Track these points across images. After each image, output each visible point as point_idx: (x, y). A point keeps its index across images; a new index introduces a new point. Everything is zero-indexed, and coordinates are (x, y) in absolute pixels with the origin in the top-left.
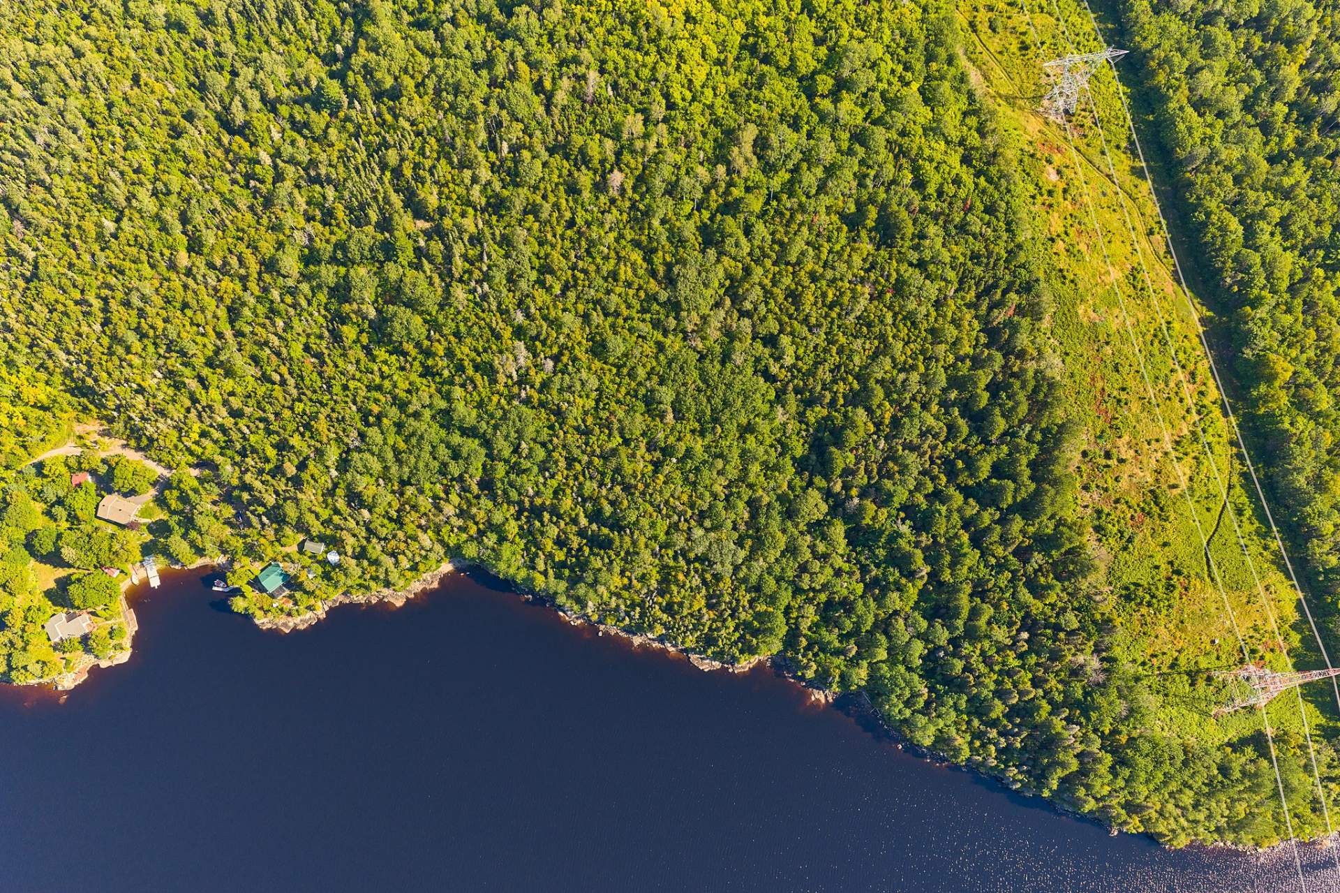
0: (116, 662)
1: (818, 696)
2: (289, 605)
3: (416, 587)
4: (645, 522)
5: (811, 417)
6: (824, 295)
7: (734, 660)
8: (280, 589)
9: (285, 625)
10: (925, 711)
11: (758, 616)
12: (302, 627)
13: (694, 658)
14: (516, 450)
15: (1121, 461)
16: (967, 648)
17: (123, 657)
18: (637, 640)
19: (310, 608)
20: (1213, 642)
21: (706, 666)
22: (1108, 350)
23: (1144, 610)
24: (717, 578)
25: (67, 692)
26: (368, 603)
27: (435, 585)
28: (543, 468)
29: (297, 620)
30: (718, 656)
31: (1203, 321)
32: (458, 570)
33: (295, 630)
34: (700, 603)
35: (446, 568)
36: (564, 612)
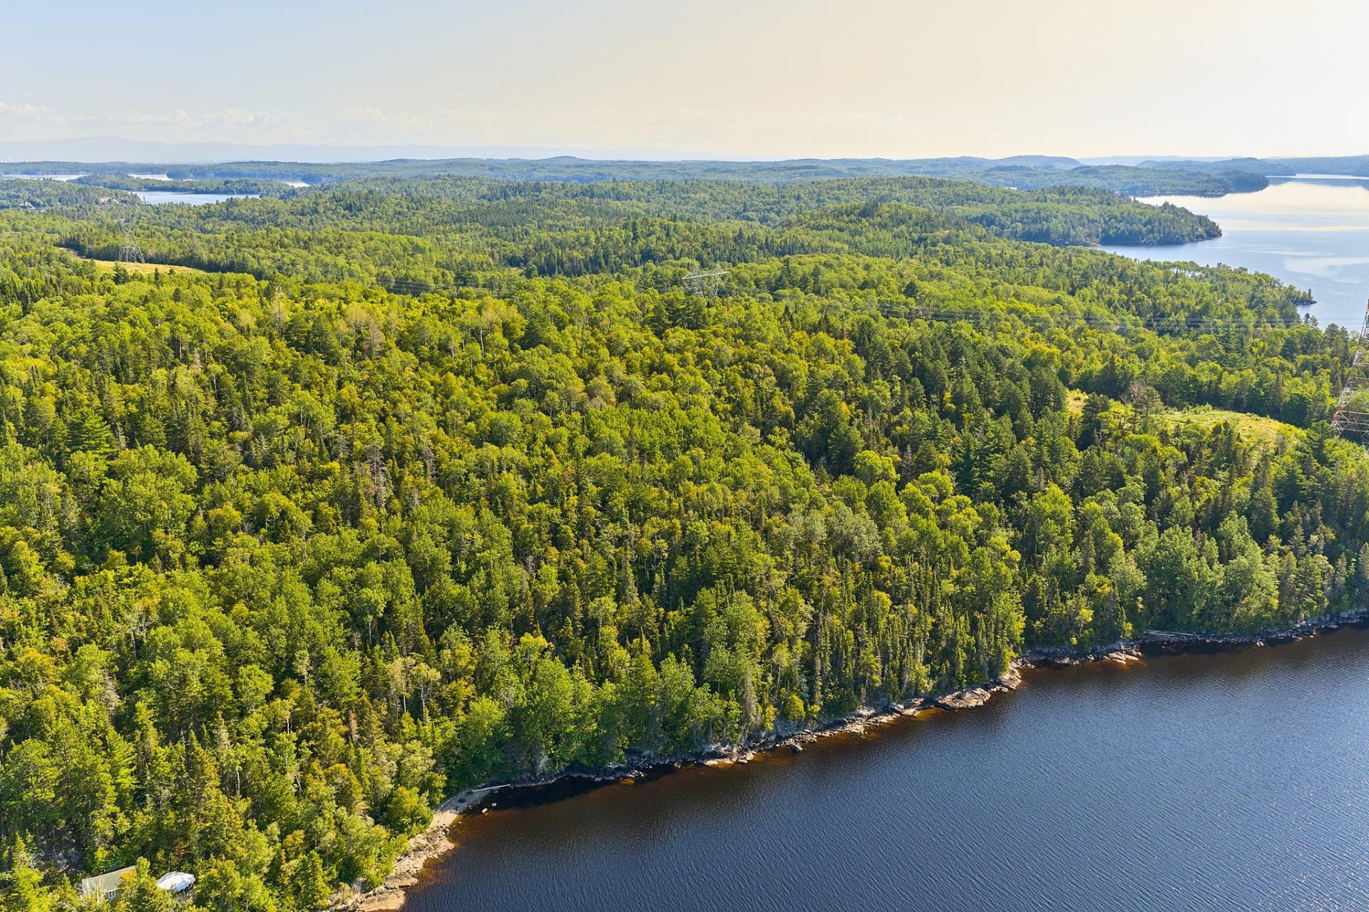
3: (414, 865)
13: (948, 700)
35: (447, 818)
36: (715, 755)
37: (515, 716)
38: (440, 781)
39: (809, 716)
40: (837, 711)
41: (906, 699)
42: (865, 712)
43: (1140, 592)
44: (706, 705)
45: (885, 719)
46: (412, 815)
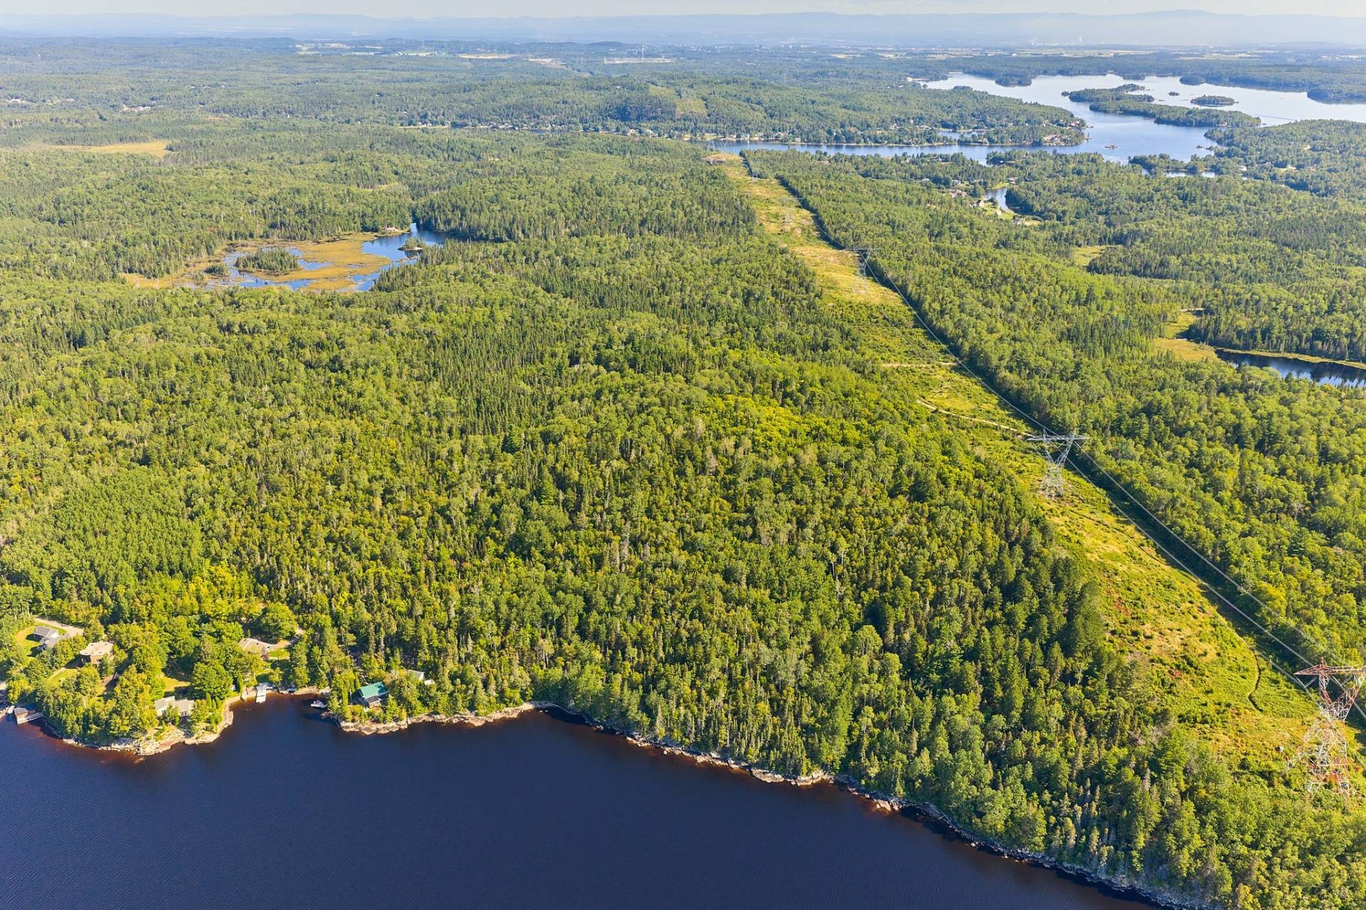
0: (200, 740)
1: (883, 805)
2: (378, 712)
3: (497, 715)
4: (717, 640)
5: (866, 597)
6: (873, 523)
7: (797, 772)
8: (375, 698)
9: (368, 729)
10: (994, 785)
11: (822, 721)
12: (382, 732)
13: (757, 772)
14: (611, 602)
15: (1150, 638)
16: (1026, 735)
17: (210, 738)
18: (700, 759)
19: (396, 720)
20: (1278, 749)
21: (768, 778)
22: (1118, 579)
23: (1199, 726)
24: (780, 687)
25: (146, 757)
26: (450, 725)
27: (515, 715)
28: (632, 613)
29: (381, 726)
30: (780, 766)
31: (1200, 586)
32: (537, 709)
33: (376, 735)
34: (764, 707)
35: (527, 706)
36: (633, 737)
37: (565, 682)
38: (530, 692)
39: (682, 743)
40: (700, 747)
41: (738, 759)
42: (714, 755)
43: (921, 776)
44: (635, 713)
45: (718, 763)
46: (511, 699)
